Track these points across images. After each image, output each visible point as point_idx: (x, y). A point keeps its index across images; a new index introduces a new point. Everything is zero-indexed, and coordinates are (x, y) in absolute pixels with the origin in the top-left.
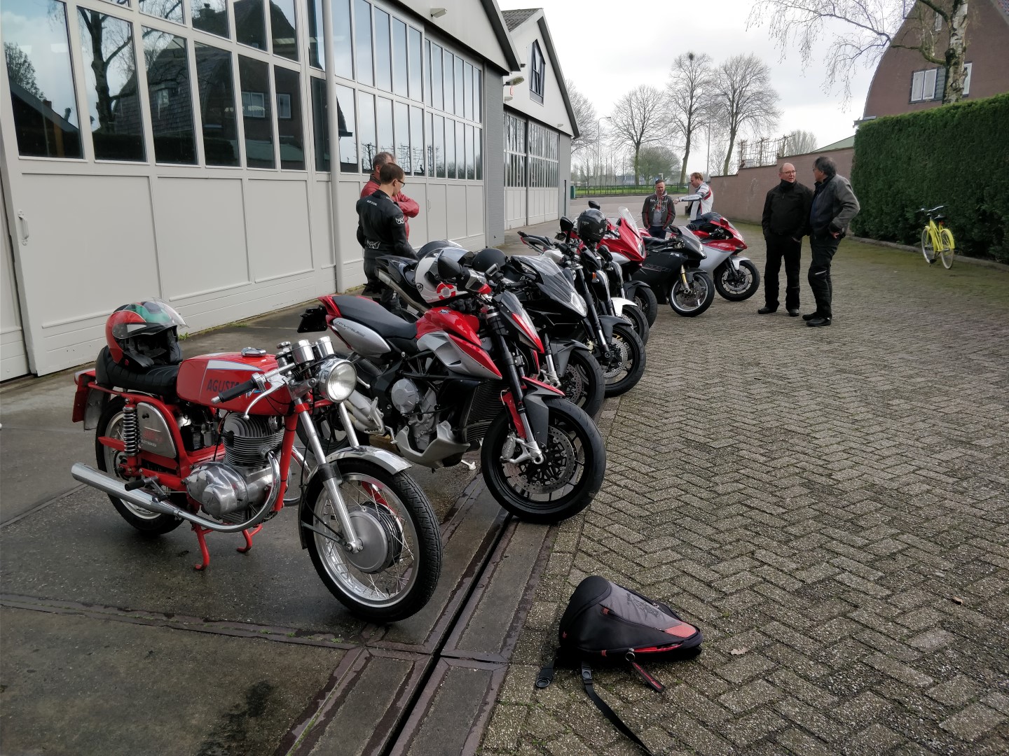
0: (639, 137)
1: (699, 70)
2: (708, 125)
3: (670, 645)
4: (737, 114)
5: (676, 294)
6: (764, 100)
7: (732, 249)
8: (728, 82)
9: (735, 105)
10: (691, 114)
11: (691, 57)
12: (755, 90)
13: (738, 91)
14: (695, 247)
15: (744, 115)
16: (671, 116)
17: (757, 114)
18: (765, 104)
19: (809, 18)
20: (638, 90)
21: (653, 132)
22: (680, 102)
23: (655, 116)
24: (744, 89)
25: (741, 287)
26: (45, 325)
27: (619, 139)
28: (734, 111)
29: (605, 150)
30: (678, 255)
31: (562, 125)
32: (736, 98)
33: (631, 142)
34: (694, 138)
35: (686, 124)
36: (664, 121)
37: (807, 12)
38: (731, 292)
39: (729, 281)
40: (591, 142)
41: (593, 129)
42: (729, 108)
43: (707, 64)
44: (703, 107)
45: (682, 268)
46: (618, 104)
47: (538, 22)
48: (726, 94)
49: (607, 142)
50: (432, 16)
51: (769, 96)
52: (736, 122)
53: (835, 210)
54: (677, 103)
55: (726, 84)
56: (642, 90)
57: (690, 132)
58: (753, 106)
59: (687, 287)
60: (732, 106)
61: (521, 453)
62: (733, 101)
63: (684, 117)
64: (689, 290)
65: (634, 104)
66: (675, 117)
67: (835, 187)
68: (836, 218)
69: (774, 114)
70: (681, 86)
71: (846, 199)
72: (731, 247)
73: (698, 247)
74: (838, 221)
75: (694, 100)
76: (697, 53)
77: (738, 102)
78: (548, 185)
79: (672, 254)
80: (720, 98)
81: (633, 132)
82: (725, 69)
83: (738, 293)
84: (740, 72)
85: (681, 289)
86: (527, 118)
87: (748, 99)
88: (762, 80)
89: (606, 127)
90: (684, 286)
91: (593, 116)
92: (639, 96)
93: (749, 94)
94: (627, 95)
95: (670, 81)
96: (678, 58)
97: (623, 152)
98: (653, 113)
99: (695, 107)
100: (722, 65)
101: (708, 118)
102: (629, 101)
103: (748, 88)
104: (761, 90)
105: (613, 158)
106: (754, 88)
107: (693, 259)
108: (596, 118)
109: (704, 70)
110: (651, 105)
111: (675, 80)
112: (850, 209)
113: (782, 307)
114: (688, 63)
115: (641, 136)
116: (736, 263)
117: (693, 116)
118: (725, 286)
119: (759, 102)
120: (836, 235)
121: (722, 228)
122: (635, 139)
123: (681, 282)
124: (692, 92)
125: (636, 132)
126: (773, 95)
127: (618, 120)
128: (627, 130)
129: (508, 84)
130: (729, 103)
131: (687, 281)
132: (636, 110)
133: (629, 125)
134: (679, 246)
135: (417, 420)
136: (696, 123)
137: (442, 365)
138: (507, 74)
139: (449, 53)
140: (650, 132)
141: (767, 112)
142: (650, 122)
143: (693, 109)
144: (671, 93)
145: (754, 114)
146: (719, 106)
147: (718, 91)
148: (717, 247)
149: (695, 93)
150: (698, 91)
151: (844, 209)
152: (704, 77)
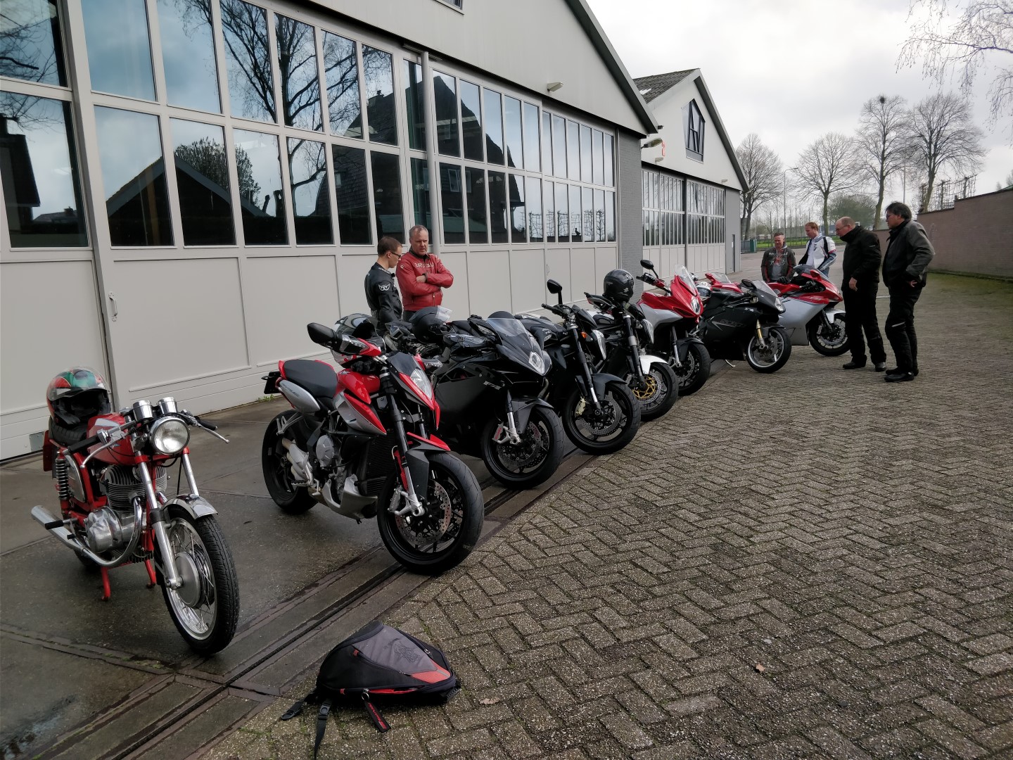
0: (827, 186)
1: (892, 113)
2: (903, 169)
3: (407, 688)
4: (935, 155)
5: (753, 350)
6: (966, 139)
7: (825, 302)
8: (924, 123)
9: (932, 146)
10: (883, 159)
11: (882, 100)
12: (955, 130)
13: (936, 131)
14: (769, 302)
15: (944, 156)
16: (861, 163)
17: (959, 154)
18: (968, 144)
19: (969, 53)
20: (825, 138)
21: (842, 180)
22: (871, 147)
23: (845, 163)
24: (942, 129)
25: (836, 341)
26: (131, 389)
27: (805, 190)
28: (932, 153)
29: (790, 202)
30: (752, 310)
31: (727, 180)
32: (934, 139)
33: (818, 192)
34: (889, 183)
35: (878, 169)
36: (854, 169)
37: (966, 47)
38: (827, 347)
39: (824, 335)
40: (778, 194)
41: (779, 181)
42: (926, 150)
43: (901, 106)
44: (897, 151)
45: (758, 323)
46: (804, 154)
47: (695, 81)
48: (921, 136)
49: (794, 192)
50: (549, 90)
51: (972, 134)
52: (934, 164)
53: (909, 257)
54: (868, 149)
55: (922, 125)
56: (829, 138)
57: (883, 178)
58: (953, 146)
59: (763, 342)
60: (930, 148)
61: (404, 506)
62: (930, 143)
63: (876, 163)
64: (764, 345)
65: (821, 153)
66: (866, 163)
67: (907, 232)
68: (909, 266)
69: (978, 152)
70: (872, 131)
71: (918, 245)
72: (824, 299)
73: (774, 301)
74: (913, 269)
75: (887, 144)
76: (889, 96)
77: (936, 143)
78: (713, 240)
79: (746, 309)
80: (916, 140)
81: (820, 181)
82: (920, 110)
83: (834, 347)
84: (938, 111)
85: (757, 345)
86: (684, 177)
87: (948, 138)
88: (964, 118)
89: (793, 177)
90: (760, 341)
91: (780, 168)
92: (827, 145)
93: (947, 133)
94: (813, 144)
95: (859, 126)
96: (867, 102)
97: (810, 202)
98: (841, 161)
99: (888, 151)
100: (916, 105)
101: (904, 162)
102: (815, 150)
103: (947, 128)
104: (963, 128)
105: (798, 210)
106: (953, 127)
107: (769, 314)
108: (782, 170)
109: (897, 112)
110: (840, 152)
111: (865, 125)
112: (923, 255)
113: (869, 362)
114: (879, 106)
115: (829, 185)
116: (830, 316)
117: (887, 161)
118: (820, 341)
119: (960, 142)
120: (912, 284)
121: (815, 281)
122: (823, 188)
123: (757, 337)
124: (885, 135)
125: (824, 181)
126: (977, 133)
127: (804, 170)
128: (815, 181)
129: (646, 146)
130: (925, 145)
131: (763, 337)
132: (824, 159)
133: (815, 174)
134: (755, 300)
135: (334, 474)
136: (890, 167)
137: (345, 423)
138: (645, 137)
139: (572, 122)
140: (839, 180)
141: (970, 151)
142: (839, 170)
143: (886, 153)
144: (861, 138)
145: (955, 154)
146: (915, 147)
147: (913, 133)
148: (809, 300)
149: (887, 137)
150: (892, 135)
151: (917, 256)
152: (897, 119)
